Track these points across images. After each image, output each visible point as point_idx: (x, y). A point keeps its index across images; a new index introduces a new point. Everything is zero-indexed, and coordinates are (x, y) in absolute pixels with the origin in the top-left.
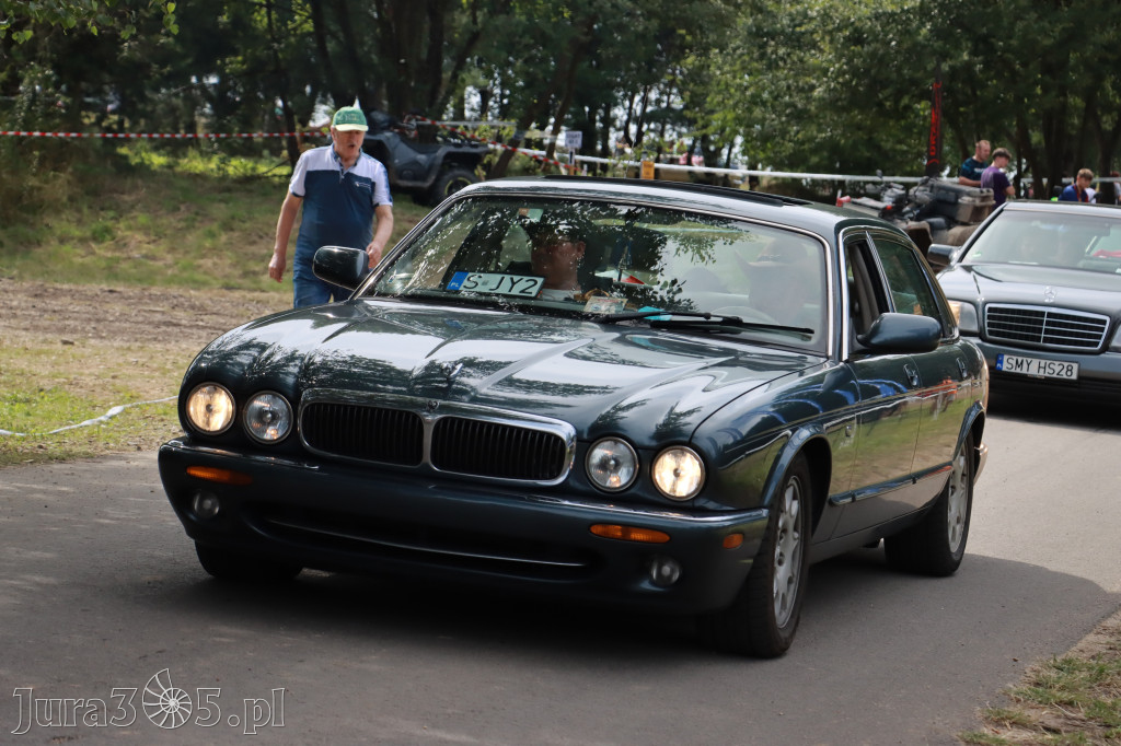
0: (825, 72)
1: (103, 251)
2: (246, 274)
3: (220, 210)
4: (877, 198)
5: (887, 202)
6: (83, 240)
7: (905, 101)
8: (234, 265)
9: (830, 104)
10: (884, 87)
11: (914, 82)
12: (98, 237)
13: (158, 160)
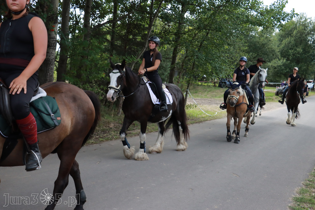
0: (271, 72)
1: (197, 94)
2: (212, 96)
3: (208, 90)
4: (282, 87)
5: (283, 87)
6: (194, 93)
7: (281, 75)
8: (211, 95)
9: (273, 75)
10: (278, 73)
11: (282, 73)
12: (196, 93)
13: (200, 83)
